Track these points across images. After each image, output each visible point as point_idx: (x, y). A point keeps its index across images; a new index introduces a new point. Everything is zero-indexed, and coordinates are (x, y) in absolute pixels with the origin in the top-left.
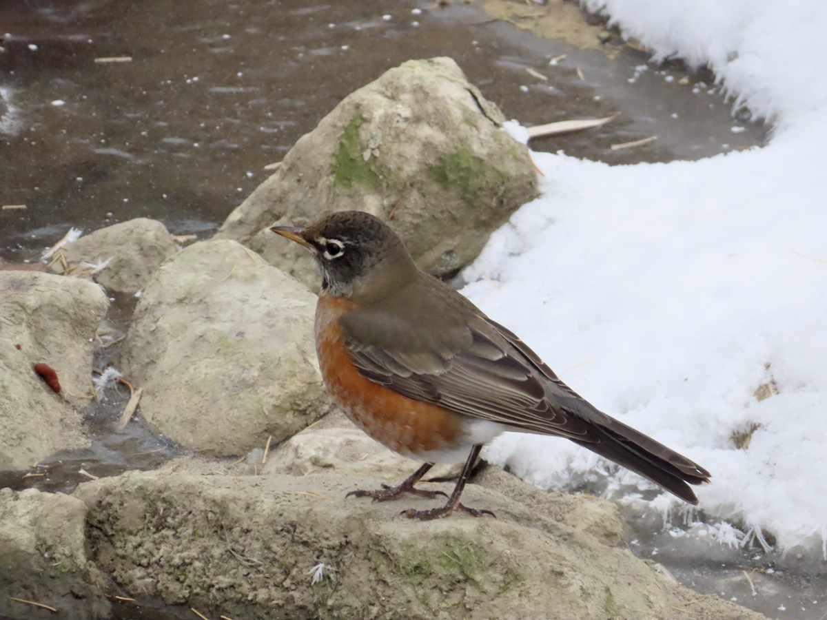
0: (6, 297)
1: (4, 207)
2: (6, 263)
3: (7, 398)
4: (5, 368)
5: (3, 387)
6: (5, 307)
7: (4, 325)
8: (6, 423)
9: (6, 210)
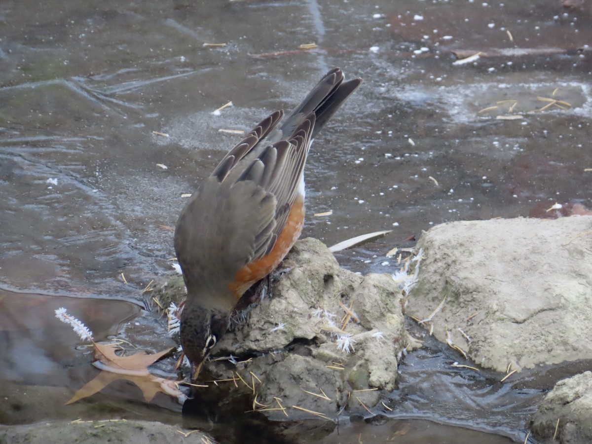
0: (588, 234)
1: (586, 170)
2: (587, 210)
3: (588, 306)
4: (587, 285)
5: (586, 299)
6: (586, 241)
7: (586, 254)
8: (587, 325)
9: (587, 172)
